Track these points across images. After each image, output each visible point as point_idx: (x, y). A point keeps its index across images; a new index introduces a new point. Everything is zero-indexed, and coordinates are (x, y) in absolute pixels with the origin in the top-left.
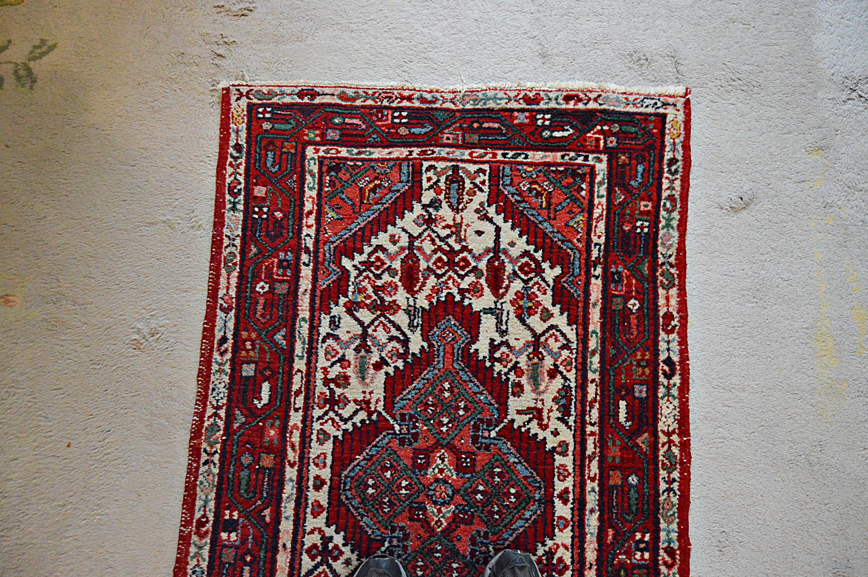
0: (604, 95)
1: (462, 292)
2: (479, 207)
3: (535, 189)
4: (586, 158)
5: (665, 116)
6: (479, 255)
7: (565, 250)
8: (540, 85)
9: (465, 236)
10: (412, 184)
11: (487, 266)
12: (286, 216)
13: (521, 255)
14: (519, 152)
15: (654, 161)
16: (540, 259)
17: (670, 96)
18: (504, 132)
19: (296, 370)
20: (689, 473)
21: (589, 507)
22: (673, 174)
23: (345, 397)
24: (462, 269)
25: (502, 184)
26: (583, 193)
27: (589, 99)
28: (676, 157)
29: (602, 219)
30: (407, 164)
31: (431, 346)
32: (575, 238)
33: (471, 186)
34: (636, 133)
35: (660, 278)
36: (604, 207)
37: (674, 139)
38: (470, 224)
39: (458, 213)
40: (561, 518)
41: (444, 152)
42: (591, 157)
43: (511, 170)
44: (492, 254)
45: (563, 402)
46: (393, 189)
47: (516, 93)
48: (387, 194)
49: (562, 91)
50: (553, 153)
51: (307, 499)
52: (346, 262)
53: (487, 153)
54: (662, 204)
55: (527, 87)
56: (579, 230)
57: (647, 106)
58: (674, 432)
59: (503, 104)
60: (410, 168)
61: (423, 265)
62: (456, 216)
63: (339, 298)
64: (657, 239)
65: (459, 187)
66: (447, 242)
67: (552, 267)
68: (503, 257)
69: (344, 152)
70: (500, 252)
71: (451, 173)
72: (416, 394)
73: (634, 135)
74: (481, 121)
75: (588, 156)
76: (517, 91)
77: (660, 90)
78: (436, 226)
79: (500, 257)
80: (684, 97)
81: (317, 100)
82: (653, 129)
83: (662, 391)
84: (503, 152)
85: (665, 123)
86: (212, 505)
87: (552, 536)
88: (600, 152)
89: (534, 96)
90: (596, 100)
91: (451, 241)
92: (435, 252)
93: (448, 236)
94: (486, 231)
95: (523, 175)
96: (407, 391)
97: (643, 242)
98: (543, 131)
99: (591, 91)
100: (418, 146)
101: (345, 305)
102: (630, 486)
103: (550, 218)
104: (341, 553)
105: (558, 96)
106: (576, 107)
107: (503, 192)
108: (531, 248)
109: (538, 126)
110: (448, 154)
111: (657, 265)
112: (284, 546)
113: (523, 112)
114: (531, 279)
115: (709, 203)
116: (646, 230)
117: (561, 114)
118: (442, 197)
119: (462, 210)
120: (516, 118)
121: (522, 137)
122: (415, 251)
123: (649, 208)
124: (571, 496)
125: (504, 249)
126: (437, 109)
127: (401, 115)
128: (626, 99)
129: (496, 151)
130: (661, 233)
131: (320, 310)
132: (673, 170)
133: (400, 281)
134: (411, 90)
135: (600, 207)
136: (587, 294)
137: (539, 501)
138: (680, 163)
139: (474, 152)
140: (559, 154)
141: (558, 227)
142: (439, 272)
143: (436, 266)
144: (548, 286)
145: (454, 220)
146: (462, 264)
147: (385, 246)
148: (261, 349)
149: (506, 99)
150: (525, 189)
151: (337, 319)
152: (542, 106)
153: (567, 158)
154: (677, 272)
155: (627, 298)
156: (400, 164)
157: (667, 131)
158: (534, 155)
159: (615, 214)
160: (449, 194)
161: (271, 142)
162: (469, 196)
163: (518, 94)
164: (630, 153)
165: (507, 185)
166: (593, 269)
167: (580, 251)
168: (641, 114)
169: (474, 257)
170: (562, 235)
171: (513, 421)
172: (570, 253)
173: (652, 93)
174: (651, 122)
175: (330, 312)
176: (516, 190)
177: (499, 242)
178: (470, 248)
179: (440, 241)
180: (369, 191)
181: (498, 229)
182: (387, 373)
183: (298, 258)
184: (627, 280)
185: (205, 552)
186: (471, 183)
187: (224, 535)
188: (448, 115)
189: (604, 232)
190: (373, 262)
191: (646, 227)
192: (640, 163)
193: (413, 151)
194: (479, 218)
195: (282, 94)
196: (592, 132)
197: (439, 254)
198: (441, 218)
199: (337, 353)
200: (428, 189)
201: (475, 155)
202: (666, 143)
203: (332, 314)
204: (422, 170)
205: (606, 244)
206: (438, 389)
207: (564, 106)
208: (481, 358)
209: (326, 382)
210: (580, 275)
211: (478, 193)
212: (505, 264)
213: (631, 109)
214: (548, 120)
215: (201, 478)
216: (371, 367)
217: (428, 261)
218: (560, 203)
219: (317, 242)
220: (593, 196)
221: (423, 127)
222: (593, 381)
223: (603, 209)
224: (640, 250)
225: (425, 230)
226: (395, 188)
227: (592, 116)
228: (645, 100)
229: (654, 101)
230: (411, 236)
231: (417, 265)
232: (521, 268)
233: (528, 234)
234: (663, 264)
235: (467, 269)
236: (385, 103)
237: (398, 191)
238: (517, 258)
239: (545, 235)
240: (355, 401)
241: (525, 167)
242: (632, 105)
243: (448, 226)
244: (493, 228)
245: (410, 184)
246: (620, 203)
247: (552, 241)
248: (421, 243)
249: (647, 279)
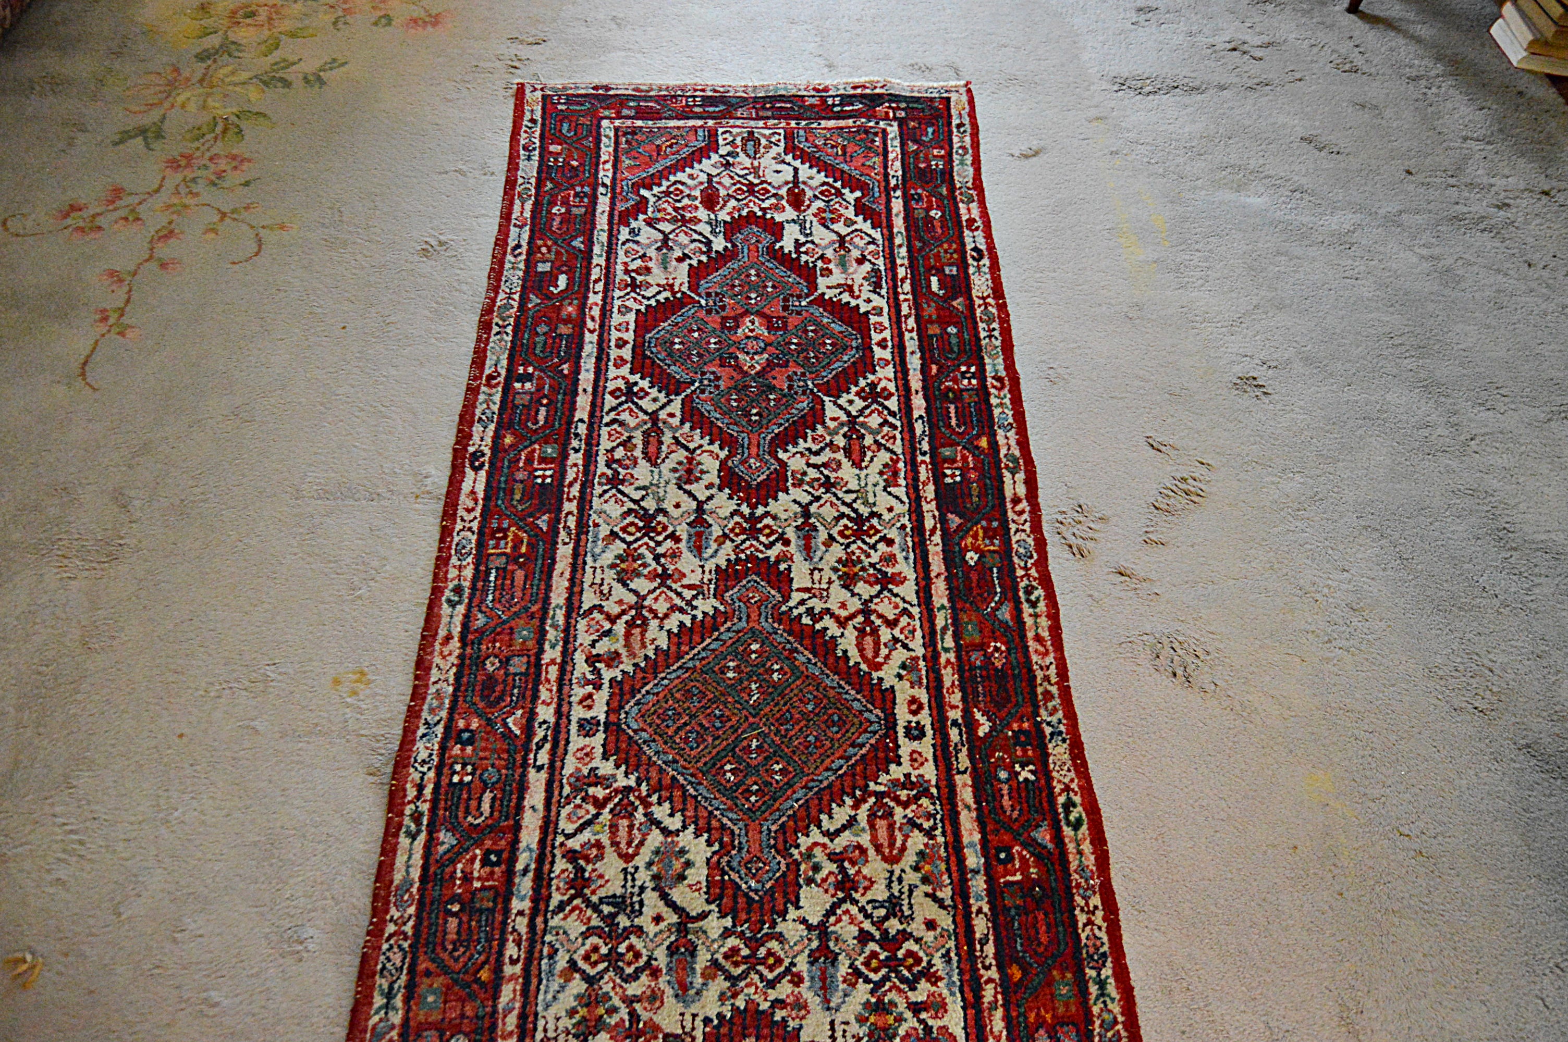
0: (889, 85)
1: (764, 210)
2: (776, 156)
3: (830, 143)
4: (877, 123)
5: (948, 99)
6: (779, 186)
7: (864, 181)
8: (828, 82)
9: (764, 174)
10: (709, 142)
11: (787, 192)
12: (582, 164)
13: (820, 185)
14: (812, 121)
15: (942, 125)
16: (840, 187)
17: (952, 87)
18: (796, 109)
19: (594, 265)
20: (1009, 326)
21: (909, 350)
22: (962, 133)
23: (647, 282)
24: (763, 195)
25: (797, 141)
26: (877, 144)
27: (875, 88)
28: (964, 122)
29: (897, 161)
30: (702, 130)
31: (734, 245)
32: (872, 172)
33: (767, 143)
34: (923, 108)
35: (959, 197)
36: (899, 153)
37: (960, 112)
38: (768, 167)
39: (755, 160)
40: (880, 359)
41: (739, 122)
42: (881, 123)
43: (805, 132)
44: (791, 185)
45: (874, 279)
46: (689, 145)
48: (683, 149)
49: (850, 84)
50: (845, 121)
51: (608, 355)
52: (643, 192)
53: (781, 123)
54: (954, 151)
55: (816, 83)
56: (876, 167)
57: (931, 93)
58: (988, 296)
59: (794, 92)
60: (706, 132)
61: (723, 192)
64: (953, 172)
65: (755, 144)
66: (746, 178)
67: (852, 192)
68: (802, 186)
69: (639, 123)
70: (799, 183)
71: (747, 135)
72: (721, 278)
73: (921, 109)
74: (773, 103)
76: (806, 86)
77: (942, 84)
78: (734, 168)
79: (800, 186)
80: (965, 87)
81: (611, 93)
82: (940, 106)
83: (971, 270)
84: (796, 121)
85: (950, 102)
86: (505, 363)
87: (874, 372)
88: (891, 120)
89: (823, 88)
90: (881, 88)
91: (750, 178)
92: (734, 184)
93: (747, 174)
94: (784, 170)
95: (818, 135)
96: (712, 277)
97: (939, 174)
98: (834, 108)
99: (877, 83)
100: (713, 119)
101: (645, 220)
102: (949, 335)
103: (846, 161)
104: (647, 394)
105: (845, 87)
106: (864, 92)
107: (798, 146)
108: (831, 180)
109: (829, 105)
110: (743, 123)
112: (585, 390)
113: (813, 97)
114: (832, 200)
115: (1000, 152)
116: (941, 167)
117: (850, 97)
118: (739, 150)
119: (759, 158)
120: (807, 101)
121: (814, 112)
122: (714, 184)
123: (942, 154)
124: (890, 344)
125: (803, 181)
126: (730, 97)
127: (694, 100)
128: (911, 88)
129: (789, 121)
130: (955, 169)
131: (619, 224)
132: (962, 131)
133: (701, 203)
134: (704, 85)
135: (894, 153)
136: (889, 209)
137: (857, 348)
138: (968, 126)
139: (768, 122)
140: (851, 121)
141: (855, 166)
142: (739, 197)
143: (736, 193)
144: (850, 204)
145: (752, 164)
146: (762, 192)
147: (683, 181)
148: (558, 253)
149: (797, 90)
150: (820, 144)
151: (636, 230)
152: (830, 93)
153: (858, 123)
154: (976, 193)
155: (930, 208)
156: (696, 130)
157: (952, 108)
158: (827, 122)
159: (910, 157)
160: (746, 148)
161: (565, 117)
162: (766, 149)
163: (808, 87)
164: (919, 121)
165: (802, 142)
166: (892, 192)
167: (878, 181)
168: (926, 97)
169: (773, 187)
170: (859, 171)
171: (823, 294)
172: (869, 182)
173: (935, 86)
174: (936, 102)
175: (629, 226)
176: (812, 144)
177: (798, 177)
178: (769, 181)
179: (739, 177)
180: (666, 147)
181: (796, 170)
182: (690, 265)
183: (595, 190)
184: (927, 198)
185: (497, 398)
186: (767, 141)
187: (518, 385)
188: (741, 99)
189: (900, 168)
190: (672, 192)
191: (941, 165)
192: (930, 126)
193: (708, 122)
194: (776, 163)
195: (577, 88)
196: (881, 107)
197: (739, 186)
198: (739, 163)
199: (638, 252)
200: (725, 145)
201: (769, 124)
202: (953, 114)
203: (631, 227)
204: (717, 133)
205: (903, 176)
206: (744, 275)
207: (852, 92)
208: (786, 251)
209: (627, 272)
210: (880, 196)
211: (774, 147)
212: (806, 191)
213: (916, 94)
214: (838, 101)
215: (491, 345)
216: (674, 260)
217: (728, 190)
218: (856, 151)
219: (614, 179)
220: (887, 146)
221: (716, 107)
222: (901, 265)
224: (937, 179)
225: (723, 171)
226: (691, 145)
227: (880, 97)
228: (930, 90)
229: (937, 90)
230: (708, 175)
231: (717, 193)
233: (826, 171)
234: (961, 188)
235: (768, 195)
236: (679, 93)
237: (695, 147)
238: (817, 187)
239: (843, 172)
240: (658, 285)
241: (819, 131)
242: (917, 92)
243: (746, 168)
244: (791, 169)
245: (706, 142)
246: (913, 151)
247: (850, 175)
248: (720, 179)
249: (946, 198)
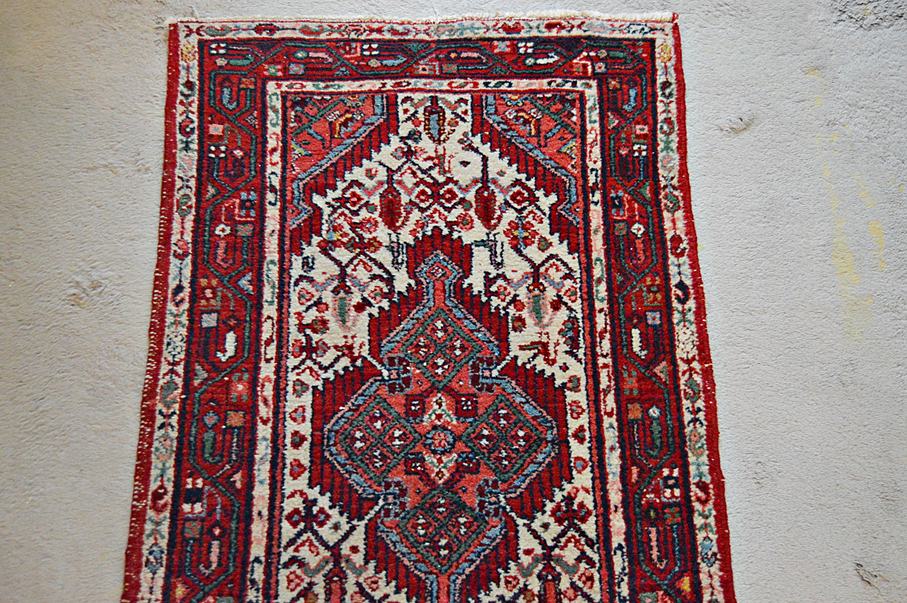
0: (587, 22)
1: (449, 225)
2: (462, 137)
3: (522, 117)
4: (574, 84)
5: (653, 41)
6: (466, 186)
7: (560, 177)
8: (519, 15)
9: (449, 168)
10: (388, 116)
11: (475, 197)
12: (247, 154)
13: (512, 184)
14: (502, 80)
15: (646, 86)
16: (533, 187)
17: (657, 22)
18: (484, 61)
19: (265, 317)
20: (715, 402)
21: (608, 444)
22: (668, 97)
23: (324, 343)
24: (449, 201)
25: (486, 114)
26: (574, 119)
27: (573, 27)
28: (669, 80)
29: (597, 145)
30: (380, 96)
31: (419, 283)
32: (569, 164)
33: (453, 116)
34: (625, 58)
35: (664, 201)
36: (598, 132)
37: (665, 63)
38: (454, 155)
39: (440, 144)
40: (577, 459)
41: (420, 83)
42: (579, 83)
43: (495, 99)
44: (480, 185)
45: (570, 334)
46: (366, 122)
47: (493, 23)
48: (360, 128)
49: (544, 20)
50: (539, 81)
51: (284, 458)
52: (317, 199)
53: (467, 83)
54: (659, 127)
55: (506, 16)
56: (573, 156)
57: (634, 32)
58: (693, 359)
59: (481, 33)
60: (385, 100)
61: (405, 199)
62: (439, 147)
63: (312, 237)
64: (657, 162)
65: (439, 118)
66: (430, 174)
67: (546, 195)
68: (492, 187)
69: (309, 86)
70: (489, 182)
71: (430, 104)
72: (405, 335)
73: (623, 60)
74: (459, 51)
75: (576, 82)
76: (495, 21)
77: (646, 16)
78: (417, 158)
79: (490, 187)
80: (672, 22)
81: (277, 35)
82: (643, 53)
83: (676, 317)
84: (485, 81)
85: (655, 48)
86: (170, 473)
87: (570, 479)
88: (589, 78)
89: (513, 25)
90: (579, 26)
91: (434, 173)
92: (417, 185)
93: (431, 168)
94: (472, 161)
95: (508, 103)
96: (395, 333)
97: (642, 166)
98: (526, 59)
99: (574, 19)
100: (392, 78)
101: (319, 245)
102: (652, 419)
103: (540, 146)
104: (328, 517)
105: (539, 25)
106: (560, 35)
107: (487, 122)
108: (523, 177)
109: (521, 54)
110: (425, 85)
111: (659, 187)
112: (260, 513)
113: (503, 41)
114: (525, 208)
115: (708, 125)
116: (644, 153)
117: (545, 42)
118: (421, 128)
119: (444, 141)
120: (496, 47)
121: (504, 65)
122: (395, 185)
123: (645, 132)
124: (587, 434)
125: (493, 179)
126: (410, 41)
127: (370, 47)
128: (612, 26)
129: (477, 81)
130: (661, 156)
131: (291, 251)
132: (667, 94)
133: (380, 216)
134: (381, 22)
135: (593, 132)
136: (587, 221)
137: (552, 442)
138: (673, 86)
139: (453, 82)
140: (545, 81)
141: (550, 154)
142: (423, 205)
143: (419, 199)
144: (544, 214)
145: (436, 151)
146: (448, 196)
147: (361, 181)
148: (225, 298)
149: (485, 28)
150: (511, 117)
151: (310, 260)
152: (523, 34)
153: (553, 84)
154: (682, 195)
155: (630, 222)
156: (373, 96)
157: (657, 55)
158: (519, 83)
159: (610, 139)
160: (429, 125)
161: (227, 78)
162: (451, 126)
163: (497, 24)
164: (621, 78)
165: (491, 114)
166: (591, 195)
167: (575, 178)
168: (628, 39)
169: (460, 188)
170: (555, 162)
171: (516, 358)
172: (566, 180)
173: (638, 19)
174: (639, 47)
175: (302, 254)
176: (502, 118)
177: (487, 172)
178: (455, 179)
179: (422, 173)
180: (340, 125)
181: (485, 159)
182: (370, 315)
183: (262, 197)
184: (629, 204)
185: (165, 528)
186: (453, 113)
187: (187, 507)
188: (423, 46)
189: (599, 157)
190: (349, 198)
191: (644, 150)
192: (632, 88)
193: (386, 83)
194: (463, 148)
195: (237, 29)
196: (578, 58)
197: (422, 187)
198: (421, 150)
199: (313, 296)
200: (406, 121)
202: (658, 67)
203: (304, 255)
204: (397, 102)
205: (603, 168)
206: (429, 328)
207: (547, 34)
208: (475, 293)
209: (302, 328)
210: (577, 202)
211: (461, 123)
212: (496, 194)
213: (617, 35)
214: (531, 47)
215: (156, 444)
216: (352, 308)
217: (410, 194)
218: (551, 130)
219: (283, 179)
220: (585, 121)
221: (396, 58)
222: (601, 311)
223: (597, 135)
224: (640, 174)
225: (404, 163)
226: (368, 121)
227: (577, 43)
228: (632, 26)
229: (641, 27)
230: (389, 170)
231: (398, 199)
232: (513, 198)
233: (517, 163)
234: (665, 187)
235: (454, 202)
236: (353, 36)
237: (372, 124)
238: (508, 187)
239: (537, 163)
240: (336, 347)
241: (509, 96)
242: (618, 32)
243: (430, 158)
244: (479, 158)
245: (385, 117)
246: (614, 128)
247: (545, 168)
248: (401, 176)
249: (650, 203)
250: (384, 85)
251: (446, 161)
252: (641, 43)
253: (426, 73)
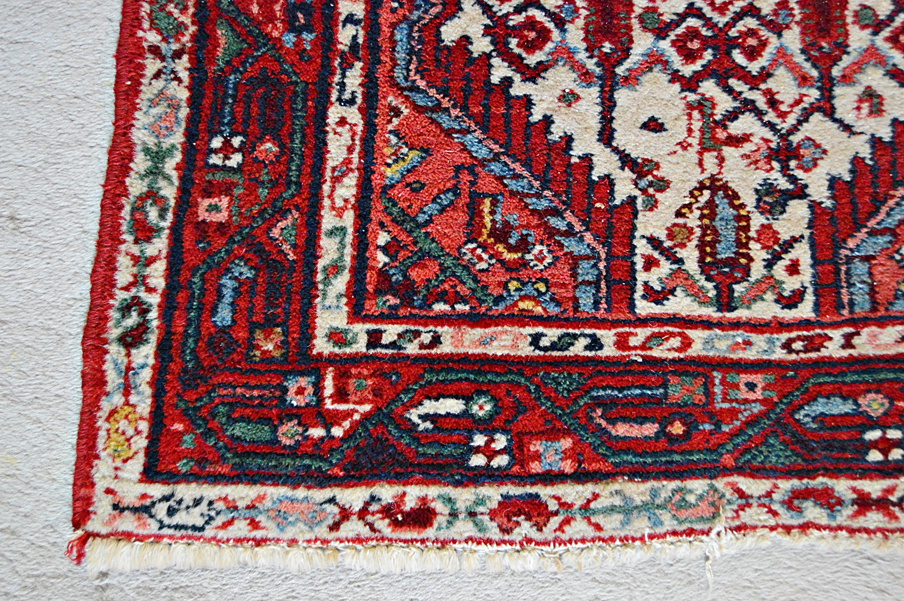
0: (322, 531)
2: (658, 196)
3: (511, 249)
4: (374, 339)
5: (148, 475)
6: (651, 70)
7: (430, 85)
8: (500, 559)
9: (690, 115)
10: (836, 254)
11: (631, 41)
13: (546, 70)
14: (555, 353)
15: (185, 334)
16: (496, 61)
17: (128, 536)
18: (599, 412)
22: (136, 302)
24: (693, 33)
25: (599, 259)
26: (383, 239)
27: (363, 513)
28: (123, 351)
29: (334, 169)
30: (857, 310)
32: (407, 118)
33: (681, 253)
34: (232, 420)
35: (187, 20)
36: (326, 202)
37: (127, 403)
38: (678, 148)
39: (713, 178)
41: (760, 347)
43: (576, 300)
44: (620, 70)
46: (888, 238)
47: (570, 531)
49: (436, 541)
50: (461, 350)
53: (643, 347)
54: (170, 216)
55: (536, 553)
56: (394, 140)
57: (197, 502)
59: (605, 495)
60: (846, 299)
61: (792, 40)
62: (715, 171)
64: (190, 119)
65: (713, 247)
66: (735, 99)
67: (466, 40)
70: (600, 78)
71: (736, 287)
73: (236, 415)
74: (663, 443)
75: (370, 345)
76: (565, 537)
77: (156, 558)
78: (766, 141)
79: (598, 64)
80: (88, 535)
82: (182, 434)
84: (599, 353)
85: (148, 451)
88: (332, 360)
89: (518, 524)
91: (725, 104)
93: (733, 115)
94: (637, 131)
95: (543, 289)
97: (227, 109)
98: (491, 416)
99: (358, 540)
100: (829, 362)
103: (471, 170)
105: (449, 522)
106: (398, 489)
108: (519, 89)
109: (504, 431)
110: (748, 343)
113: (548, 473)
114: (518, 10)
115: (45, 233)
116: (217, 143)
117: (441, 467)
119: (702, 187)
120: (566, 455)
121: (548, 399)
122: (815, 73)
123: (206, 203)
125: (589, 85)
128: (254, 524)
129: (618, 353)
130: (177, 138)
132: (134, 314)
134: (859, 530)
135: (339, 203)
138: (114, 333)
139: (679, 350)
142: (751, 22)
143: (759, 38)
145: (721, 160)
146: (695, 45)
147: (894, 83)
149: (594, 513)
150: (538, 247)
152: (493, 494)
153: (426, 338)
154: (140, 34)
156: (874, 309)
157: (144, 426)
158: (515, 346)
159: (298, 184)
160: (739, 228)
162: (685, 226)
163: (560, 528)
164: (249, 358)
165: (587, 258)
166: (360, 41)
170: (439, 125)
172: (418, 77)
173: (179, 547)
174: (188, 455)
176: (561, 246)
177: (602, 104)
178: (677, 87)
179: (753, 102)
181: (606, 136)
184: (273, 11)
186: (680, 261)
188: (754, 457)
189: (331, 136)
191: (216, 151)
192: (223, 330)
193: (843, 347)
194: (657, 166)
196: (356, 417)
197: (754, 67)
198: (756, 162)
200: (795, 240)
201: (676, 342)
202: (148, 391)
204: (816, 293)
205: (324, 105)
210: (393, 26)
211: (662, 235)
212: (584, 45)
213: (244, 493)
214: (477, 450)
218: (443, 210)
220: (356, 230)
223: (330, 196)
224: (235, 89)
225: (794, 129)
226: (883, 240)
227: (355, 465)
228: (200, 522)
229: (177, 519)
230: (830, 113)
231: (807, 39)
233: (530, 125)
234: (178, 55)
235: (680, 30)
237: (873, 233)
238: (556, 62)
239: (483, 123)
241: (539, 310)
242: (241, 504)
243: (736, 142)
244: (619, 140)
245: (844, 252)
246: (283, 213)
247: (464, 108)
248: (802, 95)
249: (221, 13)
250: (848, 344)
251: (697, 134)
252: (183, 466)
253: (744, 378)
